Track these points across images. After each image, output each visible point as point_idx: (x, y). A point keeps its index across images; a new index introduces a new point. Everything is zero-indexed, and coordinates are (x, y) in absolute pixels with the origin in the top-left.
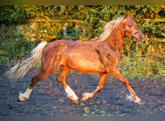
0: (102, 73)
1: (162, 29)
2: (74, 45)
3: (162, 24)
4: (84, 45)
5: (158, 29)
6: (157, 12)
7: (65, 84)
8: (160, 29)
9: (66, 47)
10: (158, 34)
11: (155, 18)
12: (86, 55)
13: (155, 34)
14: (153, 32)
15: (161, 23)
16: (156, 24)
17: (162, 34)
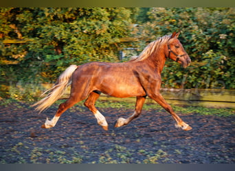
0: (140, 96)
1: (13, 51)
2: (109, 68)
3: (13, 46)
4: (120, 67)
5: (8, 51)
6: (6, 32)
7: (95, 109)
8: (10, 51)
9: (100, 70)
10: (9, 56)
11: (4, 39)
12: (124, 78)
13: (6, 56)
14: (3, 54)
15: (11, 44)
16: (6, 46)
17: (13, 56)
